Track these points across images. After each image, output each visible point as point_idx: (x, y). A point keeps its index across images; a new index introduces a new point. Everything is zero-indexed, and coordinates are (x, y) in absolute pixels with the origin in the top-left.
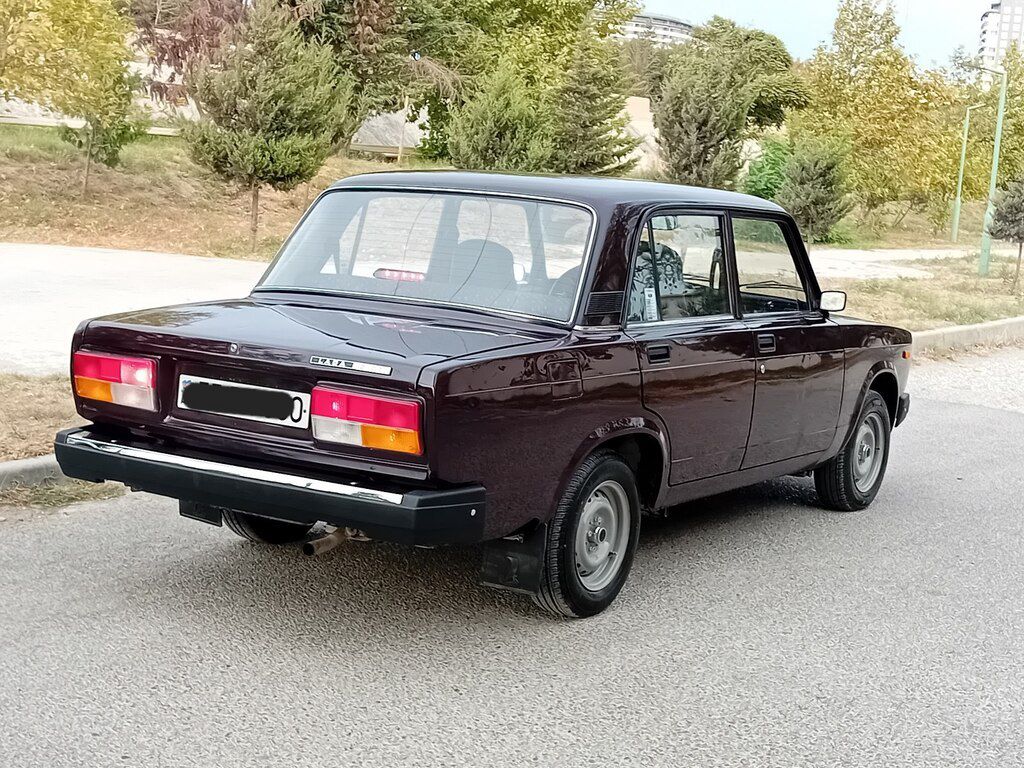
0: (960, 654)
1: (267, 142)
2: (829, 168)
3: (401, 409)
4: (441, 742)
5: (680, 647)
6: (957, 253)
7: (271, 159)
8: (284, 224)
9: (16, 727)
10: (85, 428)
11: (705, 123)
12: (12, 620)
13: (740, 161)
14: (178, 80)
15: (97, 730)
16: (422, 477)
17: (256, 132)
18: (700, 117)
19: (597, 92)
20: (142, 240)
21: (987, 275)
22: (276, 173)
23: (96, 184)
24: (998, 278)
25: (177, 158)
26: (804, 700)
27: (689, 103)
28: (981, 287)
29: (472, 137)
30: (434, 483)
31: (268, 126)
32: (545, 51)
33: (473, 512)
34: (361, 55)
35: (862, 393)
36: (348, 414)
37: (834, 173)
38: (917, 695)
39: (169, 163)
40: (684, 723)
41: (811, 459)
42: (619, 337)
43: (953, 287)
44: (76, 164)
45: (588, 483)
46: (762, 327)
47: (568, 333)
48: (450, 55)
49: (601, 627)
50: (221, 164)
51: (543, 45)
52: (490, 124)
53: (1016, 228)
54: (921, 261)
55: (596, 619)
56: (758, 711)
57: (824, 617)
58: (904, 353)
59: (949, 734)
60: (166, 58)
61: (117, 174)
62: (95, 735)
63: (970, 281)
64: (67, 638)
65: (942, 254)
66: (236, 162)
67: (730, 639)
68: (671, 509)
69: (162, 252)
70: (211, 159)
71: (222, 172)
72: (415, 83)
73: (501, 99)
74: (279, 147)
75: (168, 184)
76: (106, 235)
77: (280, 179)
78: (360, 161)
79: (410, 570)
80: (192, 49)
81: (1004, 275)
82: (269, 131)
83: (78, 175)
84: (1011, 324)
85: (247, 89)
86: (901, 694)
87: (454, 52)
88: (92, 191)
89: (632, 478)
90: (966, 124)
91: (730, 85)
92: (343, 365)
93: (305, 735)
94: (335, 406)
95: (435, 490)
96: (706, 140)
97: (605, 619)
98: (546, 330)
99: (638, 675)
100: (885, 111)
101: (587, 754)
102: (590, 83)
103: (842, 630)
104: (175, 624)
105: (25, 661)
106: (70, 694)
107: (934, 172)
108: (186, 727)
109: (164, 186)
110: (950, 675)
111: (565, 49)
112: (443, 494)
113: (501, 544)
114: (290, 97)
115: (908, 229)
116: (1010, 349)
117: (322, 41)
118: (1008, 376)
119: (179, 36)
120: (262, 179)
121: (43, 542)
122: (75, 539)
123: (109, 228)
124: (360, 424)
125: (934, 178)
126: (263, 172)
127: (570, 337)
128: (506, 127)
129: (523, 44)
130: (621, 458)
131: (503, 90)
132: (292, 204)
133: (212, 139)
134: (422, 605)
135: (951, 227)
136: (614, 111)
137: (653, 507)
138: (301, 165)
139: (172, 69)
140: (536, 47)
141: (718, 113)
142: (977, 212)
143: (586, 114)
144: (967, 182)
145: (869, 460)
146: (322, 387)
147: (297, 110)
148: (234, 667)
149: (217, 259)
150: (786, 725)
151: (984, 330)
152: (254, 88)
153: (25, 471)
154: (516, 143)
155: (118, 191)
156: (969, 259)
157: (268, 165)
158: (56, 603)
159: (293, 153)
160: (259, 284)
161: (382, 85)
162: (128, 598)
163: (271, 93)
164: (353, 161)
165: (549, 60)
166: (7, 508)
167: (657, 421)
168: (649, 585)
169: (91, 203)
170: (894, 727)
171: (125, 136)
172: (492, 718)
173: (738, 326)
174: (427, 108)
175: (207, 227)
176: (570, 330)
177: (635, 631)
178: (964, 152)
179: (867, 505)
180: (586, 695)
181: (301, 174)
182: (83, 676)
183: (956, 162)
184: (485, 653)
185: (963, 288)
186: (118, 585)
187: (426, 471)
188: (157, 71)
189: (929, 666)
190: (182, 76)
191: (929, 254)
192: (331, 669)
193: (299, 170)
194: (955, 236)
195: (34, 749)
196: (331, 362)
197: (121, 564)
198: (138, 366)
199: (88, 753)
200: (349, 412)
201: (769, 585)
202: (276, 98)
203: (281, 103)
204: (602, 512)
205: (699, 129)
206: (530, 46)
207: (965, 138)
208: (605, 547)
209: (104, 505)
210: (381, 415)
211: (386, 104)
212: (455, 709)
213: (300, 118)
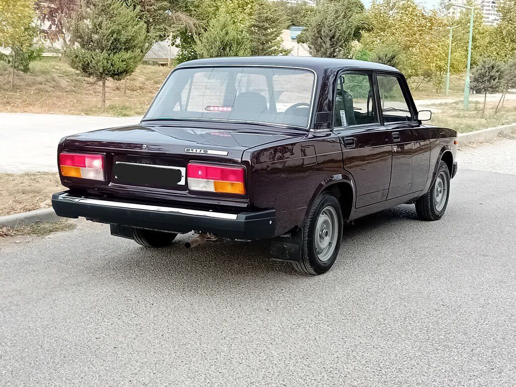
0: (505, 282)
1: (109, 55)
2: (393, 58)
3: (234, 172)
4: (267, 334)
5: (369, 286)
6: (450, 100)
7: (112, 64)
8: (115, 99)
9: (57, 337)
10: (66, 192)
11: (333, 37)
12: (38, 288)
13: (351, 55)
14: (54, 28)
15: (97, 336)
16: (245, 205)
17: (103, 51)
18: (331, 34)
19: (268, 26)
20: (47, 109)
21: (467, 110)
22: (114, 71)
23: (17, 82)
24: (474, 111)
25: (57, 67)
26: (436, 307)
27: (325, 27)
28: (466, 115)
29: (209, 50)
30: (251, 208)
31: (109, 48)
32: (239, 7)
33: (271, 222)
34: (146, 12)
35: (438, 162)
36: (207, 176)
37: (395, 60)
38: (490, 301)
39: (54, 70)
40: (382, 320)
41: (416, 195)
42: (330, 134)
43: (453, 116)
44: (6, 72)
45: (320, 208)
46: (393, 129)
47: (307, 133)
48: (191, 10)
49: (329, 279)
50: (86, 69)
51: (238, 4)
52: (218, 43)
53: (483, 85)
54: (433, 105)
55: (325, 275)
56: (416, 312)
57: (435, 269)
58: (455, 141)
59: (510, 318)
60: (47, 17)
61: (28, 77)
62: (97, 338)
63: (460, 113)
64: (69, 295)
65: (443, 101)
66: (93, 67)
67: (393, 281)
68: (356, 220)
69: (58, 114)
70: (81, 66)
71: (86, 72)
72: (175, 25)
73: (223, 30)
74: (116, 58)
75: (54, 81)
76: (27, 107)
77: (116, 74)
78: (149, 66)
79: (228, 257)
80: (59, 12)
81: (476, 109)
82: (109, 50)
83: (8, 77)
84: (486, 132)
85: (97, 29)
86: (482, 301)
87: (193, 9)
88: (16, 86)
89: (339, 205)
90: (450, 35)
91: (344, 17)
92: (202, 152)
93: (200, 334)
94: (200, 173)
95: (251, 212)
96: (334, 45)
97: (329, 275)
98: (296, 132)
99: (353, 299)
100: (411, 31)
101: (339, 336)
102: (264, 22)
103: (446, 275)
104: (120, 286)
105: (51, 307)
106: (78, 320)
107: (436, 61)
108: (140, 333)
109: (52, 82)
110: (503, 292)
111: (249, 6)
112: (255, 214)
113: (280, 239)
114: (119, 32)
115: (422, 90)
116: (486, 144)
117: (129, 4)
118: (489, 156)
119: (53, 6)
120: (107, 75)
121: (42, 251)
122: (58, 250)
123: (28, 104)
124: (213, 181)
125: (437, 64)
126: (108, 71)
127: (308, 135)
128: (227, 45)
129: (228, 4)
130: (334, 195)
131: (224, 26)
132: (118, 89)
133: (80, 55)
134: (238, 272)
135: (445, 89)
136: (277, 35)
137: (348, 219)
138: (127, 67)
139: (50, 23)
140: (235, 5)
141: (339, 32)
142: (455, 81)
143: (264, 38)
144: (452, 66)
145: (440, 195)
146: (192, 164)
147: (123, 39)
148: (155, 304)
149: (87, 116)
150: (431, 318)
151: (473, 135)
152: (100, 28)
153: (26, 218)
154: (232, 53)
155: (28, 85)
156: (457, 103)
157: (110, 68)
158: (58, 280)
159: (122, 61)
160: (144, 117)
161: (158, 27)
162: (93, 276)
163: (110, 31)
164: (146, 66)
165: (241, 12)
166: (20, 236)
167: (350, 176)
168: (346, 258)
169: (16, 92)
170: (483, 316)
171: (31, 57)
172: (289, 322)
173: (382, 129)
174: (180, 38)
175: (77, 101)
176: (308, 131)
177: (345, 279)
178: (450, 51)
179: (440, 217)
180: (331, 309)
181: (126, 71)
182: (82, 312)
183: (447, 55)
184: (276, 293)
185: (458, 116)
186: (86, 270)
187: (247, 203)
188: (42, 24)
189: (492, 289)
190: (55, 26)
191: (438, 101)
192: (203, 303)
193: (125, 69)
194: (447, 93)
195: (69, 346)
196: (196, 151)
197: (84, 260)
198: (94, 158)
199: (96, 347)
200: (207, 175)
201: (404, 256)
202: (113, 33)
203: (115, 36)
204: (325, 222)
205: (331, 40)
206: (232, 5)
207: (450, 43)
208: (327, 239)
209: (67, 233)
210: (224, 175)
211: (161, 36)
212: (269, 319)
213: (125, 43)
